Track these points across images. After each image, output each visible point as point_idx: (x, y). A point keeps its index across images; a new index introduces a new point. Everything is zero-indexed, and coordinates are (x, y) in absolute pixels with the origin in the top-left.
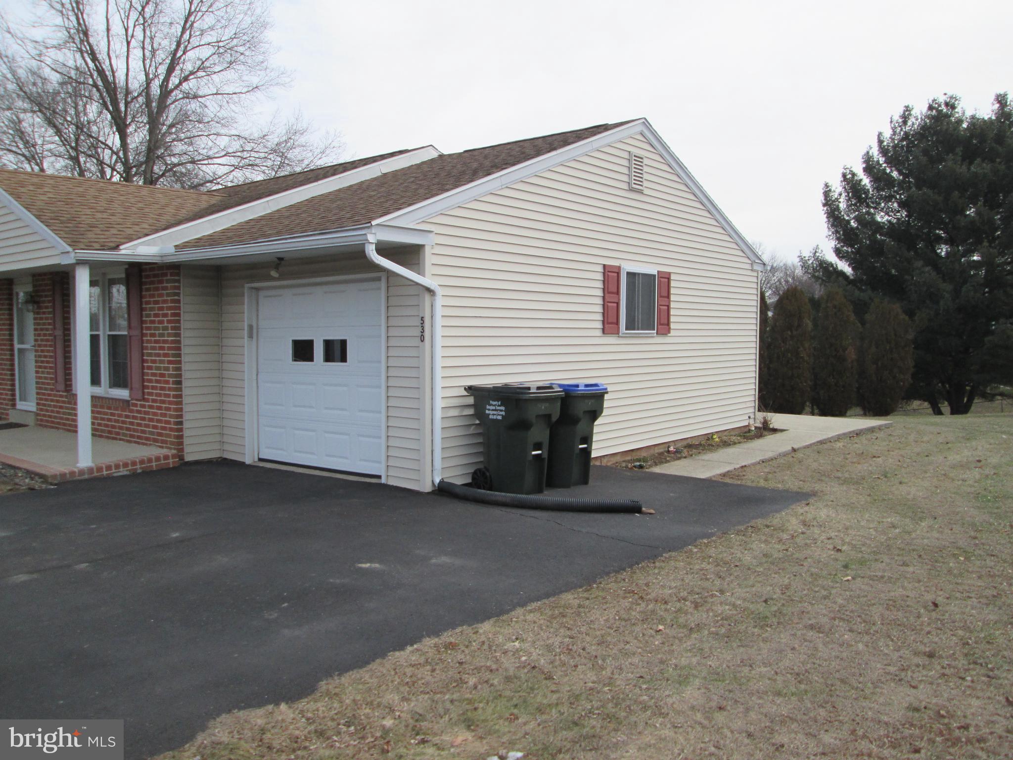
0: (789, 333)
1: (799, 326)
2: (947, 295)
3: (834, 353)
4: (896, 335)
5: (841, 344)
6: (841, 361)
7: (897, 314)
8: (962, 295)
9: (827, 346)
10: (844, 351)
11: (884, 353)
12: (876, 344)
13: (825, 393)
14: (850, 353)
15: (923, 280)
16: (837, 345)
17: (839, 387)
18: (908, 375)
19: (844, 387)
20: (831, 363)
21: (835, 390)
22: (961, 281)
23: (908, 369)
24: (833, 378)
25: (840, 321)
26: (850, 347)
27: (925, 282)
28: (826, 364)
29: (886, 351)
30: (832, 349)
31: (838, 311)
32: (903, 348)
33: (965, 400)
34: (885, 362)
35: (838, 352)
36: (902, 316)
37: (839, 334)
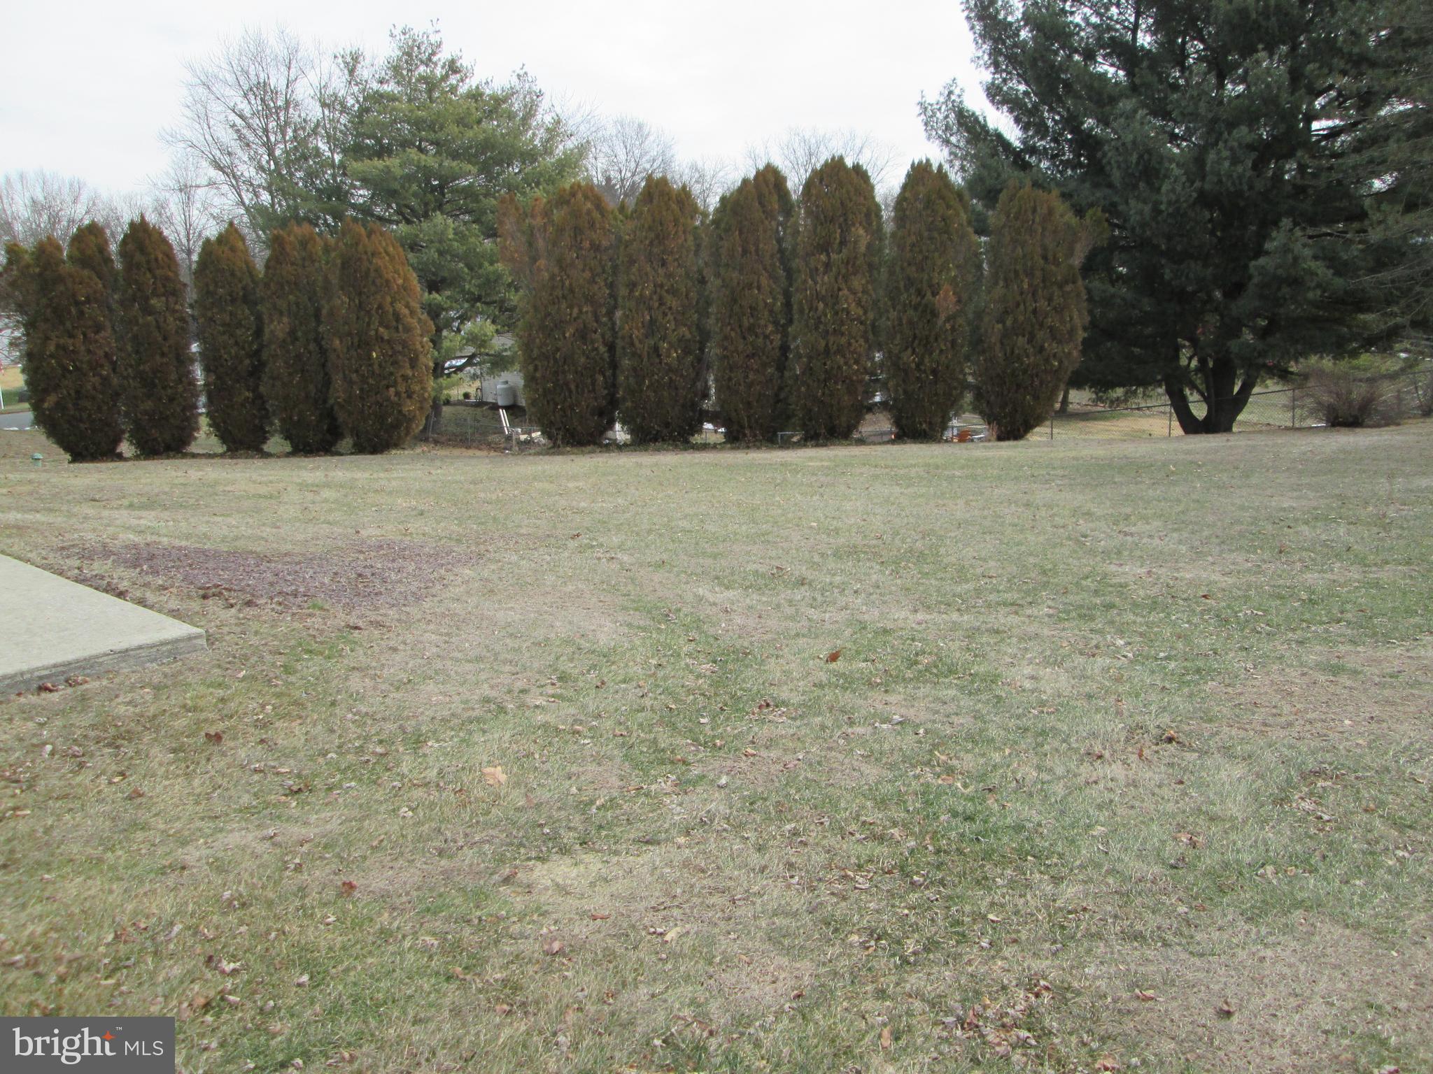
0: (823, 257)
1: (843, 243)
2: (1176, 171)
3: (915, 300)
4: (1045, 258)
5: (931, 279)
6: (929, 317)
7: (1051, 212)
8: (1208, 168)
9: (902, 284)
10: (934, 294)
11: (1019, 298)
12: (1006, 280)
13: (897, 385)
14: (945, 299)
15: (1131, 137)
16: (921, 282)
17: (925, 372)
18: (1071, 345)
19: (934, 372)
20: (910, 322)
21: (918, 379)
22: (1212, 140)
23: (1072, 332)
24: (914, 352)
25: (930, 230)
26: (946, 286)
27: (1134, 142)
28: (901, 324)
29: (1022, 293)
30: (912, 291)
31: (926, 207)
32: (1061, 287)
33: (1236, 389)
34: (1021, 318)
35: (923, 297)
36: (1064, 215)
37: (927, 258)
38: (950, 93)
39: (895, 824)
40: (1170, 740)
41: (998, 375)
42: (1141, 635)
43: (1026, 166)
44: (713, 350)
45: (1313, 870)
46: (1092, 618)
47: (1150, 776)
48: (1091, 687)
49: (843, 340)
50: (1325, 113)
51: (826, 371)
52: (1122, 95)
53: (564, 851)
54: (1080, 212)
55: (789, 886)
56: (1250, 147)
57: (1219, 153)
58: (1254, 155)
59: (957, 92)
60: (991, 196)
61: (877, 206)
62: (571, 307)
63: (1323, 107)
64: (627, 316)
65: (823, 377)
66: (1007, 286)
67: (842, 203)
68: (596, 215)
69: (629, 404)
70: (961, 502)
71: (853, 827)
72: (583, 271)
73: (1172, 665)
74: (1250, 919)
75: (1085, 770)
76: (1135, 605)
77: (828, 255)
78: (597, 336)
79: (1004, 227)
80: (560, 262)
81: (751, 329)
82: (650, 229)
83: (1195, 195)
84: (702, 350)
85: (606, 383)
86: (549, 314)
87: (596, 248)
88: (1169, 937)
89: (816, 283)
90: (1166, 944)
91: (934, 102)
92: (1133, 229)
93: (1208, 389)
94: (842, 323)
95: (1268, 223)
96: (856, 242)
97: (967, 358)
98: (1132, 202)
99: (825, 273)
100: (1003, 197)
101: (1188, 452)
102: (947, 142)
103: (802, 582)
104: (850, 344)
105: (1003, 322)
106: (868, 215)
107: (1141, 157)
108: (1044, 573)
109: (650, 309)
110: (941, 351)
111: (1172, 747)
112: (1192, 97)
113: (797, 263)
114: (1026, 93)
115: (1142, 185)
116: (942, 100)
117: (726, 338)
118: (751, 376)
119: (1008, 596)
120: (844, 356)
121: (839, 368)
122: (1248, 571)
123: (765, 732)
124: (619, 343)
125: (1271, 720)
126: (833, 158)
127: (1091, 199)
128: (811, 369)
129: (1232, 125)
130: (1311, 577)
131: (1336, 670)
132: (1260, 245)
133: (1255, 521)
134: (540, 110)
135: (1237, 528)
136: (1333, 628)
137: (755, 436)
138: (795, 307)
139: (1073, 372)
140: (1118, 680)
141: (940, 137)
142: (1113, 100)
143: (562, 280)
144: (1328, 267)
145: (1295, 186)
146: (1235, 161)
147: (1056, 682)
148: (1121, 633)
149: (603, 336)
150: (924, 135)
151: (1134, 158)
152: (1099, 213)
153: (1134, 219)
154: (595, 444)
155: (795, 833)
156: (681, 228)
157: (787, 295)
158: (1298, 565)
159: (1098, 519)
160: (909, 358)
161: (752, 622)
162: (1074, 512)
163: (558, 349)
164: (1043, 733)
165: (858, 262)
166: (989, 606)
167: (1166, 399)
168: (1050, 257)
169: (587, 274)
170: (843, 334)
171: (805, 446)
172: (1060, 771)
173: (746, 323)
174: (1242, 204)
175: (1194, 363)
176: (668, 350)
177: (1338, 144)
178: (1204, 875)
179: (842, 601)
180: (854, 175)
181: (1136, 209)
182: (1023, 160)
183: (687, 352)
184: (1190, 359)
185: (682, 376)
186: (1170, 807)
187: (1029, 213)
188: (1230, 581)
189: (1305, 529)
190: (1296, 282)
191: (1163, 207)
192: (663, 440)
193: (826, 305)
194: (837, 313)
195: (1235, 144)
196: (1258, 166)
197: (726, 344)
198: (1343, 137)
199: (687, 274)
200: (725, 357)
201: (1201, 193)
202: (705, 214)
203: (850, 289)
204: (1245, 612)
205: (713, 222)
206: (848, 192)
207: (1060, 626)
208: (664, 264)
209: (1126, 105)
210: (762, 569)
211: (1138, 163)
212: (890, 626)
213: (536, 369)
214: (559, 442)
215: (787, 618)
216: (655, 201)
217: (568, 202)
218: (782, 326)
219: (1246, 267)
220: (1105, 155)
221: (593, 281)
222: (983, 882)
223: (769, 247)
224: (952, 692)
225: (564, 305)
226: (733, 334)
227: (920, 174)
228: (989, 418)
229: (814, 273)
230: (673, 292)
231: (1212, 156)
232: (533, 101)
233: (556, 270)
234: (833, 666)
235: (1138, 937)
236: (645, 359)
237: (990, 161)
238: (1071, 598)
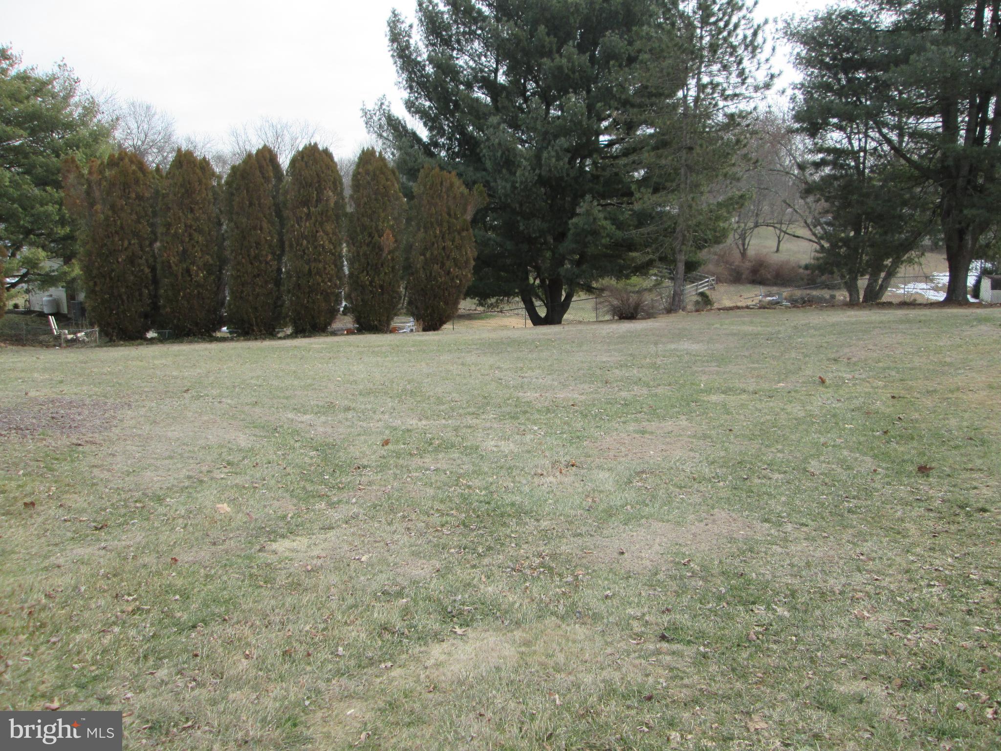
0: (305, 210)
1: (319, 200)
2: (525, 163)
3: (368, 240)
4: (449, 214)
5: (377, 226)
6: (377, 250)
7: (452, 185)
8: (543, 162)
9: (358, 229)
10: (380, 237)
11: (434, 240)
12: (425, 228)
13: (358, 296)
14: (388, 239)
15: (497, 141)
16: (371, 228)
17: (375, 287)
18: (467, 270)
19: (381, 287)
20: (365, 254)
21: (371, 292)
22: (545, 145)
23: (467, 262)
24: (367, 274)
25: (375, 194)
26: (388, 231)
27: (500, 144)
28: (358, 255)
29: (435, 237)
30: (365, 233)
31: (373, 180)
32: (459, 233)
33: (563, 298)
34: (436, 252)
35: (373, 238)
36: (460, 188)
37: (374, 212)
38: (382, 104)
39: (452, 509)
40: (573, 466)
41: (422, 289)
42: (545, 424)
43: (431, 155)
44: (228, 272)
45: (647, 505)
46: (518, 418)
47: (567, 480)
48: (526, 448)
49: (321, 266)
50: (607, 130)
51: (309, 287)
52: (490, 114)
53: (283, 536)
54: (469, 185)
55: (410, 537)
56: (567, 150)
57: (549, 153)
58: (569, 155)
59: (386, 103)
60: (412, 173)
61: (340, 176)
62: (122, 240)
63: (606, 128)
64: (165, 247)
65: (307, 290)
66: (426, 232)
67: (317, 175)
68: (140, 175)
69: (168, 310)
70: (423, 364)
71: (432, 512)
72: (131, 214)
73: (565, 436)
74: (626, 524)
75: (536, 480)
76: (538, 411)
77: (308, 208)
78: (143, 261)
79: (423, 193)
80: (113, 207)
81: (256, 257)
82: (182, 186)
83: (536, 178)
84: (220, 271)
85: (150, 294)
86: (106, 245)
87: (140, 198)
88: (592, 533)
89: (301, 227)
90: (591, 536)
91: (371, 108)
92: (500, 198)
93: (547, 299)
94: (320, 254)
95: (578, 197)
96: (327, 200)
97: (402, 278)
98: (499, 181)
99: (306, 221)
100: (422, 173)
101: (544, 334)
102: (381, 136)
103: (348, 409)
104: (325, 268)
105: (424, 255)
106: (334, 183)
107: (503, 153)
108: (485, 397)
109: (182, 242)
110: (385, 273)
111: (574, 468)
112: (532, 117)
113: (286, 213)
114: (430, 107)
115: (504, 171)
116: (377, 108)
117: (239, 263)
118: (257, 290)
119: (471, 410)
120: (321, 276)
121: (318, 284)
122: (592, 392)
123: (364, 479)
124: (159, 267)
125: (617, 454)
126: (310, 144)
127: (474, 178)
128: (299, 285)
129: (556, 137)
130: (624, 394)
131: (643, 432)
132: (574, 209)
133: (590, 368)
134: (78, 93)
135: (582, 372)
136: (639, 415)
137: (261, 331)
138: (287, 243)
139: (469, 287)
140: (540, 444)
141: (376, 132)
142: (485, 116)
143: (114, 221)
144: (613, 224)
145: (592, 175)
146: (558, 158)
147: (508, 447)
148: (535, 424)
149: (147, 260)
150: (365, 130)
151: (499, 154)
152: (482, 188)
153: (501, 191)
154: (142, 338)
155: (404, 517)
156: (204, 187)
157: (280, 234)
158: (616, 389)
159: (506, 370)
160: (365, 278)
161: (329, 430)
162: (491, 367)
163: (113, 270)
164: (510, 468)
165: (329, 214)
166: (461, 416)
167: (522, 305)
168: (452, 212)
169: (134, 217)
170: (320, 261)
171: (296, 337)
172: (524, 482)
173: (252, 253)
174: (563, 184)
175: (538, 282)
176: (197, 272)
177: (614, 150)
178: (602, 512)
179: (377, 417)
180: (324, 156)
181: (502, 186)
182: (430, 150)
183: (210, 273)
184: (535, 279)
185: (207, 290)
186: (580, 490)
187: (439, 185)
188: (584, 397)
189: (617, 371)
190: (595, 233)
191: (517, 185)
192: (194, 335)
193: (308, 242)
194: (316, 248)
195: (558, 148)
196: (572, 161)
197: (239, 267)
198: (617, 146)
199: (209, 219)
200: (239, 276)
201: (540, 176)
202: (219, 177)
203: (324, 231)
204: (595, 410)
205: (227, 183)
206: (321, 167)
207: (502, 422)
208: (192, 210)
209: (494, 120)
210: (321, 404)
211: (502, 156)
212: (410, 427)
213: (95, 284)
214: (114, 338)
215: (349, 427)
216: (185, 167)
217: (117, 165)
218: (278, 255)
219: (566, 223)
220: (481, 151)
221: (138, 221)
222: (504, 524)
223: (268, 201)
224: (456, 455)
225: (116, 239)
226: (244, 261)
227: (367, 157)
228: (418, 318)
229: (299, 220)
230: (200, 231)
231: (545, 155)
232: (71, 85)
233: (110, 213)
234: (386, 448)
235: (580, 535)
236: (180, 278)
237: (410, 150)
238: (504, 409)
